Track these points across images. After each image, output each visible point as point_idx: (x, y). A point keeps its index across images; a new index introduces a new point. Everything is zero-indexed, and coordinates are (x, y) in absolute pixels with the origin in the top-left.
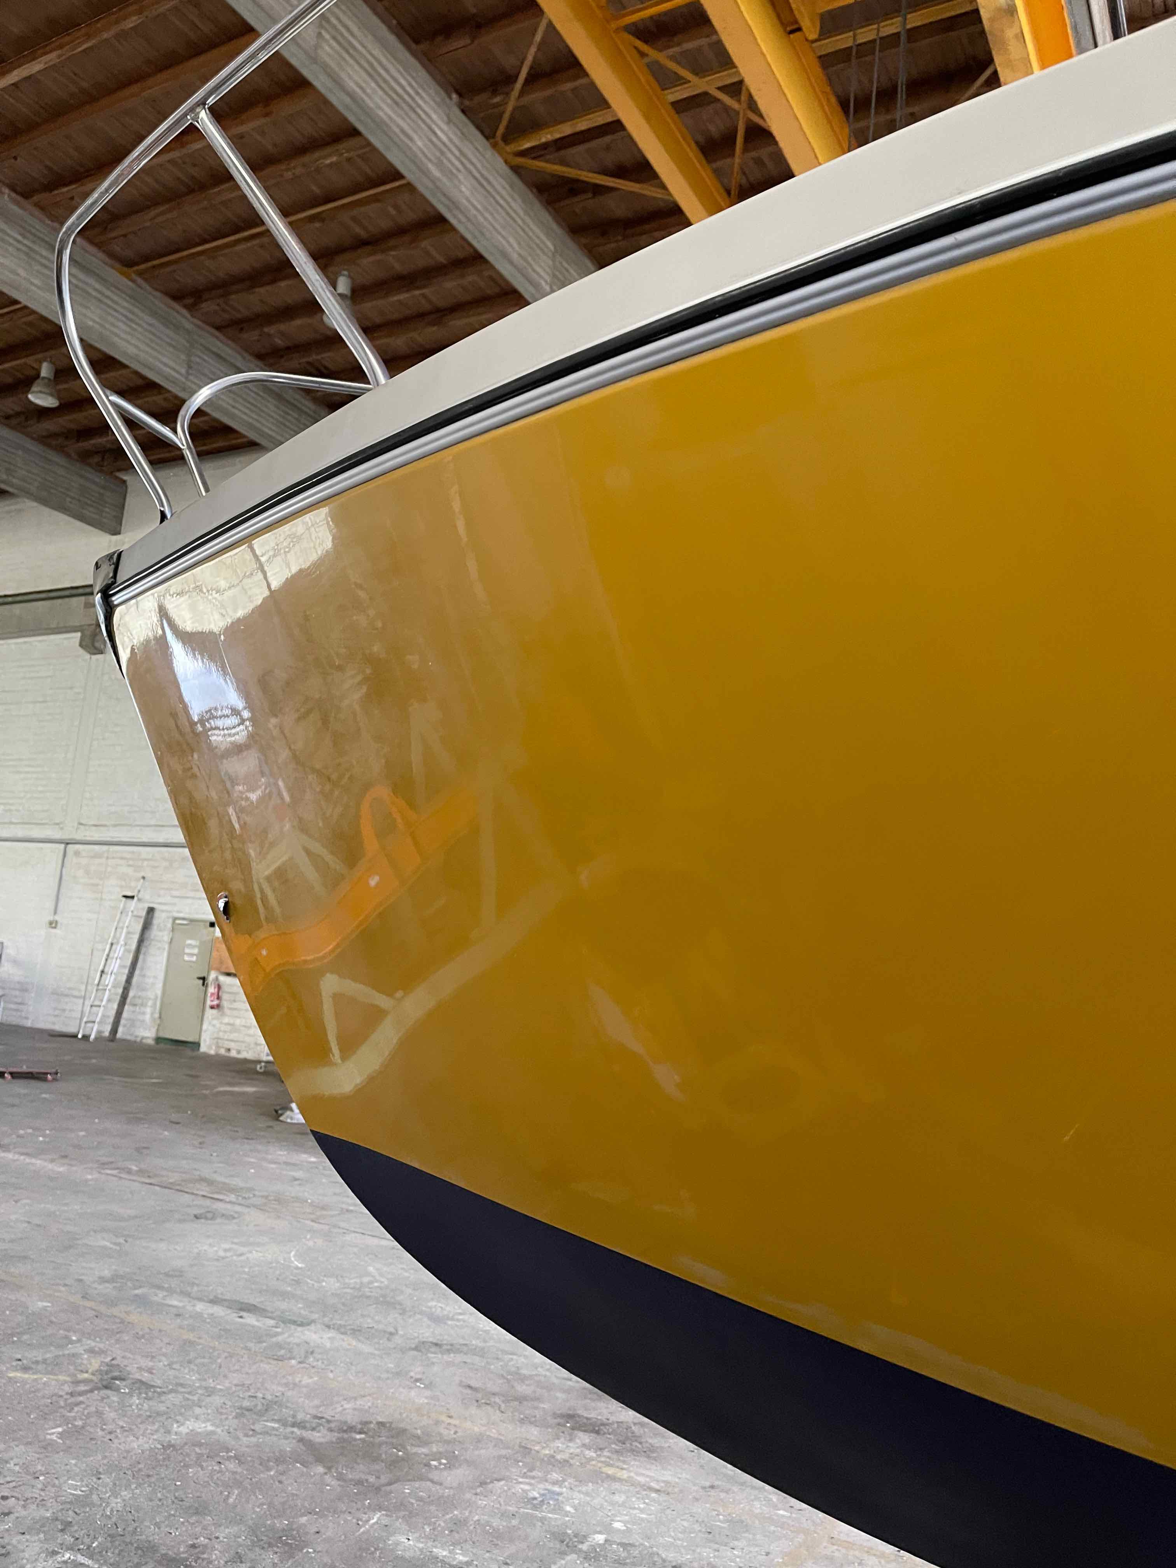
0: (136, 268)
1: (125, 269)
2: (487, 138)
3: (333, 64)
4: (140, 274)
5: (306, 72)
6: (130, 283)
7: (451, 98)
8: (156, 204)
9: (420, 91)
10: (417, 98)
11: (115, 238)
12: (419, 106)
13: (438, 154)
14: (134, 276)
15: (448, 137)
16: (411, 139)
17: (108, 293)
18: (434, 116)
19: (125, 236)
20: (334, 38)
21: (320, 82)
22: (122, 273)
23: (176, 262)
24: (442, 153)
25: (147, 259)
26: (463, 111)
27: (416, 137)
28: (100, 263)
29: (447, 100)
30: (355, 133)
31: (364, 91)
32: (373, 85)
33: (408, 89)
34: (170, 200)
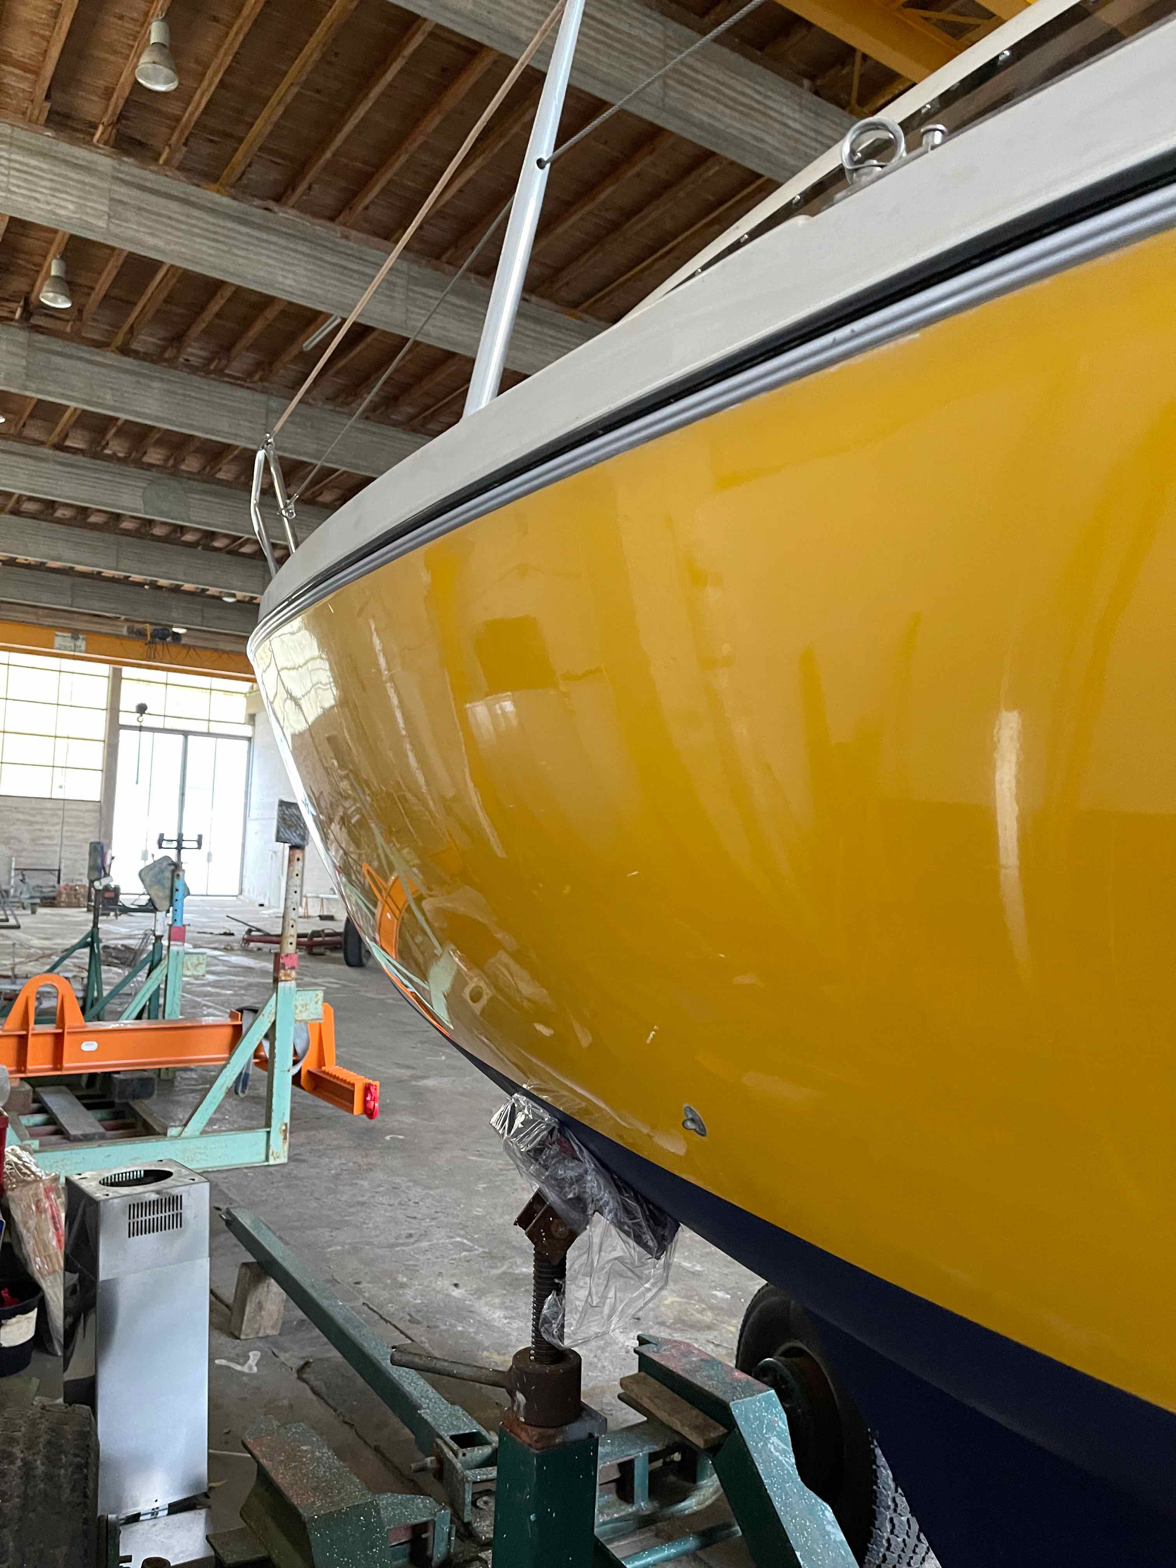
0: (581, 307)
1: (573, 311)
2: (843, 107)
3: (680, 107)
4: (585, 311)
5: (658, 122)
6: (578, 322)
7: (801, 86)
8: (585, 251)
9: (770, 93)
10: (768, 102)
11: (561, 287)
12: (771, 108)
13: (792, 143)
14: (579, 314)
15: (801, 123)
16: (762, 141)
17: (560, 336)
18: (785, 110)
19: (567, 284)
20: (681, 83)
21: (672, 125)
22: (571, 315)
23: (611, 292)
24: (797, 141)
25: (588, 296)
26: (817, 93)
27: (768, 138)
28: (551, 312)
29: (799, 90)
30: (713, 154)
31: (714, 117)
32: (721, 107)
33: (757, 97)
34: (592, 245)
